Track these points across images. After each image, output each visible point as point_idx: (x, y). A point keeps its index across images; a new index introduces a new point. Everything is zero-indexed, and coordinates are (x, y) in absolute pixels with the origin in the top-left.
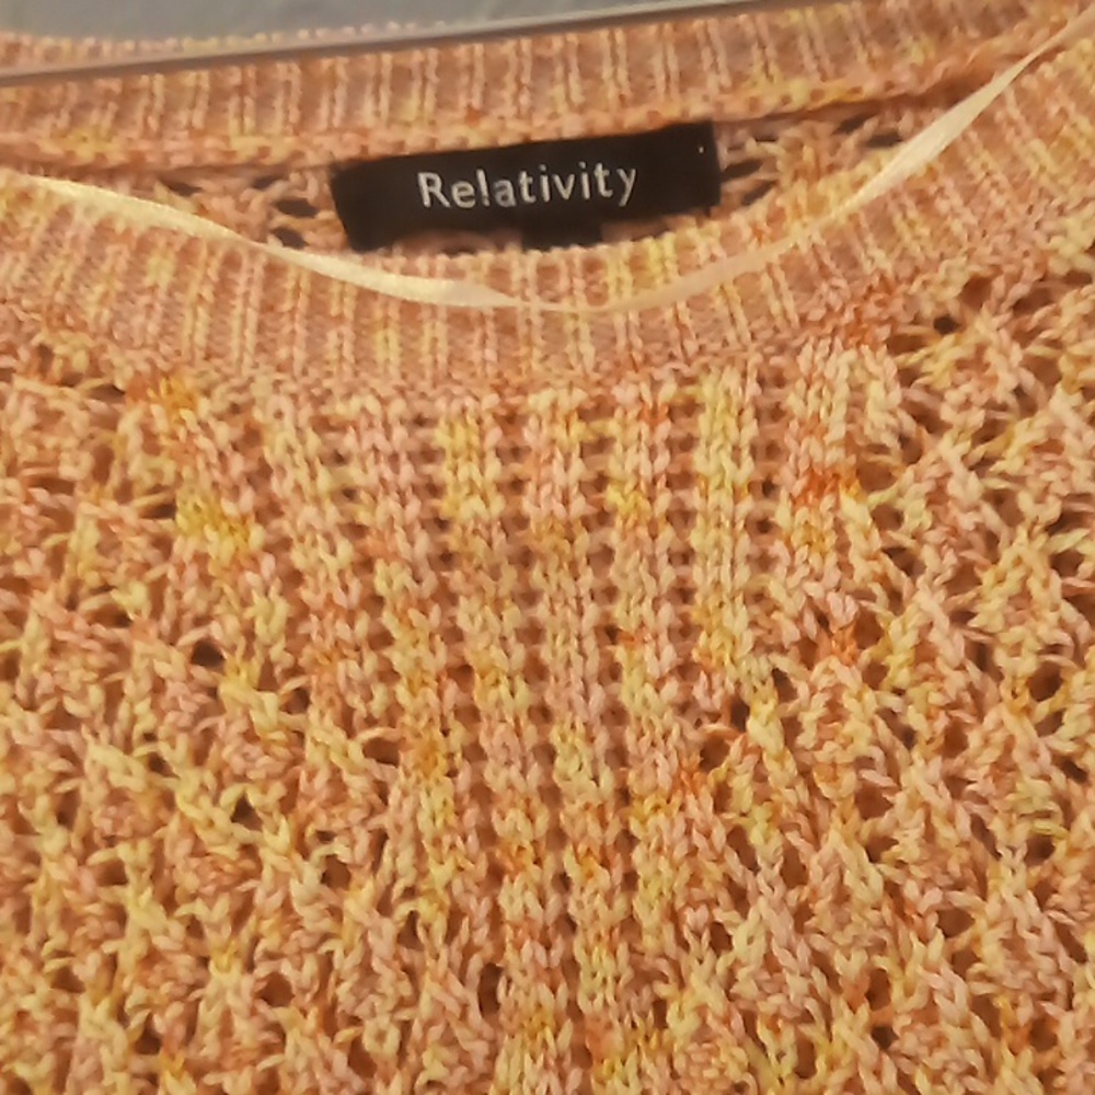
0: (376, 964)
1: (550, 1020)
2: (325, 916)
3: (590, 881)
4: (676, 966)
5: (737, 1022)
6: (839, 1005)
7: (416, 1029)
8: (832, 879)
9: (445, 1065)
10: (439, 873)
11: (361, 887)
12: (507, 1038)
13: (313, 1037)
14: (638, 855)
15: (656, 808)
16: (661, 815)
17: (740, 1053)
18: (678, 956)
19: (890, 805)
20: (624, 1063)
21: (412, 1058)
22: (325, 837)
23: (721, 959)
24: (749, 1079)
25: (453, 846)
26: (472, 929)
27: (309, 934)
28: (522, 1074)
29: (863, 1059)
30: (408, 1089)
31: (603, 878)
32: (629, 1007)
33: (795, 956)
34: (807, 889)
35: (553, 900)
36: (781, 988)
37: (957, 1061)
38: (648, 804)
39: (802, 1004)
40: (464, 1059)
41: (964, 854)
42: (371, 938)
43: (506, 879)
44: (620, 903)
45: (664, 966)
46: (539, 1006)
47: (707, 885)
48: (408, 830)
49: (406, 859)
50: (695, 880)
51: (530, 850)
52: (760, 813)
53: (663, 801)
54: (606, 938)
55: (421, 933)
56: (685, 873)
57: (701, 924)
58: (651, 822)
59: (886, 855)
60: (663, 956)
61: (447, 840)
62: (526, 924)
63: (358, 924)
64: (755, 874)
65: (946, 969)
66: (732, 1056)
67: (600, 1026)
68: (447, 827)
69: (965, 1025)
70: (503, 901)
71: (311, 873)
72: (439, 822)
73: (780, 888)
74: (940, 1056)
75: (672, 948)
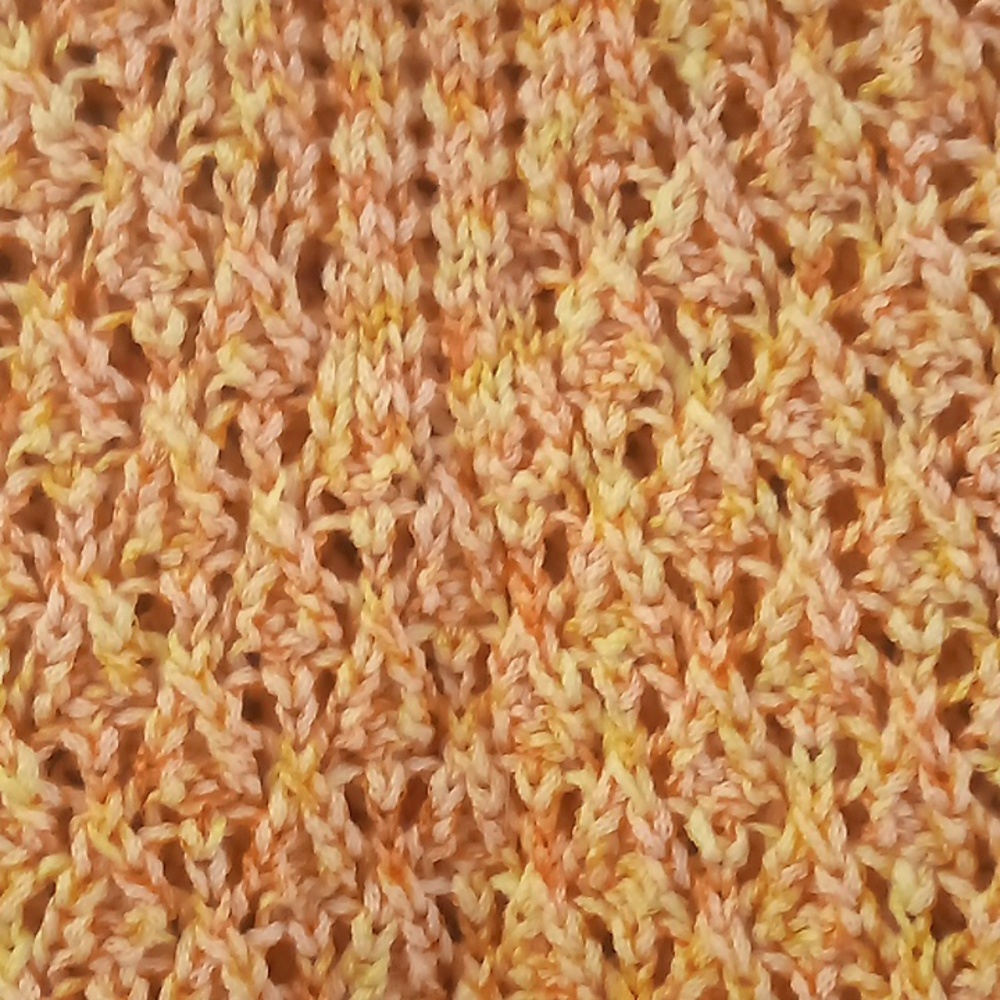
0: (153, 224)
1: (394, 312)
2: (79, 159)
3: (460, 125)
4: (572, 242)
5: (652, 311)
6: (791, 286)
7: (210, 315)
8: (793, 118)
9: (249, 367)
10: (248, 102)
11: (133, 120)
12: (334, 336)
13: (60, 319)
14: (526, 92)
15: (556, 27)
16: (564, 35)
17: (655, 351)
18: (575, 227)
19: (875, 25)
20: (494, 372)
21: (202, 355)
22: (83, 54)
23: (634, 232)
24: (664, 385)
25: (268, 68)
26: (291, 186)
27: (57, 183)
28: (356, 384)
29: (820, 352)
30: (194, 398)
31: (480, 121)
32: (503, 296)
33: (735, 222)
34: (756, 136)
35: (407, 150)
36: (716, 265)
37: (947, 354)
38: (545, 21)
39: (741, 285)
40: (277, 361)
41: (971, 89)
42: (148, 188)
43: (342, 121)
44: (500, 156)
45: (555, 242)
46: (383, 293)
47: (622, 131)
48: (204, 42)
49: (199, 81)
50: (604, 126)
51: (376, 79)
52: (698, 36)
53: (566, 17)
54: (478, 202)
55: (219, 186)
56: (593, 113)
57: (609, 184)
58: (547, 46)
59: (867, 89)
60: (556, 228)
61: (260, 56)
62: (368, 181)
63: (128, 166)
64: (685, 121)
65: (939, 234)
66: (644, 354)
67: (464, 325)
68: (261, 41)
69: (963, 308)
70: (337, 147)
71: (63, 101)
72: (249, 32)
73: (718, 136)
74: (923, 349)
75: (567, 217)
